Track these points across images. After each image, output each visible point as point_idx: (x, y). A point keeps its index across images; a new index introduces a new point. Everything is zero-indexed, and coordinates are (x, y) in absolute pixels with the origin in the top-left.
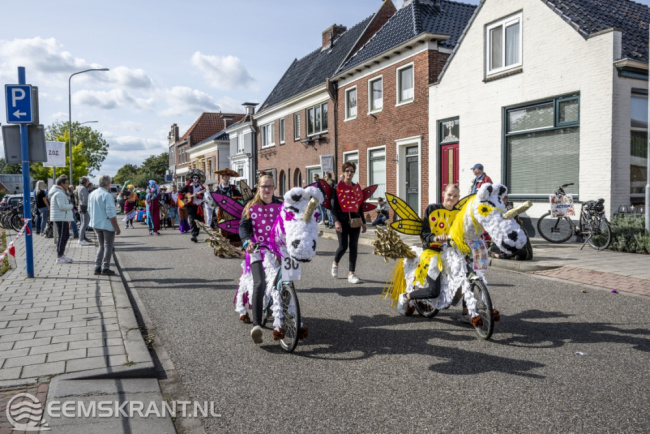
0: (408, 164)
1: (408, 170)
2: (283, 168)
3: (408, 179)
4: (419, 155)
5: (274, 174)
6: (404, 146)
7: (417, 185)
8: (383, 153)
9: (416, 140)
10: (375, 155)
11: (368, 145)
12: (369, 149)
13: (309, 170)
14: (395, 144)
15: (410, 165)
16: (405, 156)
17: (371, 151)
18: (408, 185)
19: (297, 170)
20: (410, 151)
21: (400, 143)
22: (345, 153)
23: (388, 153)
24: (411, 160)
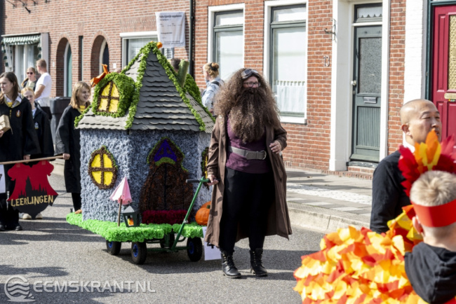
0: (357, 42)
1: (357, 54)
2: (66, 34)
3: (356, 76)
4: (385, 23)
5: (43, 45)
6: (350, 2)
7: (377, 89)
8: (301, 15)
10: (282, 17)
12: (269, 3)
13: (127, 41)
15: (364, 46)
16: (351, 25)
17: (274, 8)
18: (356, 88)
19: (99, 39)
20: (363, 12)
22: (212, 9)
23: (312, 15)
24: (366, 33)
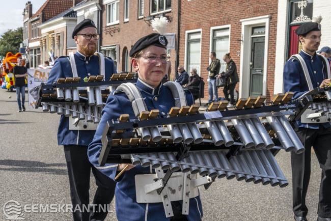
0: (253, 44)
1: (253, 50)
2: (126, 45)
3: (253, 60)
4: (266, 35)
5: (117, 50)
6: (249, 26)
7: (262, 66)
8: (227, 33)
9: (264, 20)
10: (218, 34)
11: (212, 24)
12: (212, 28)
14: (240, 23)
15: (256, 46)
16: (250, 36)
17: (214, 31)
18: (252, 66)
20: (256, 31)
21: (245, 22)
22: (187, 32)
23: (231, 32)
24: (257, 40)
